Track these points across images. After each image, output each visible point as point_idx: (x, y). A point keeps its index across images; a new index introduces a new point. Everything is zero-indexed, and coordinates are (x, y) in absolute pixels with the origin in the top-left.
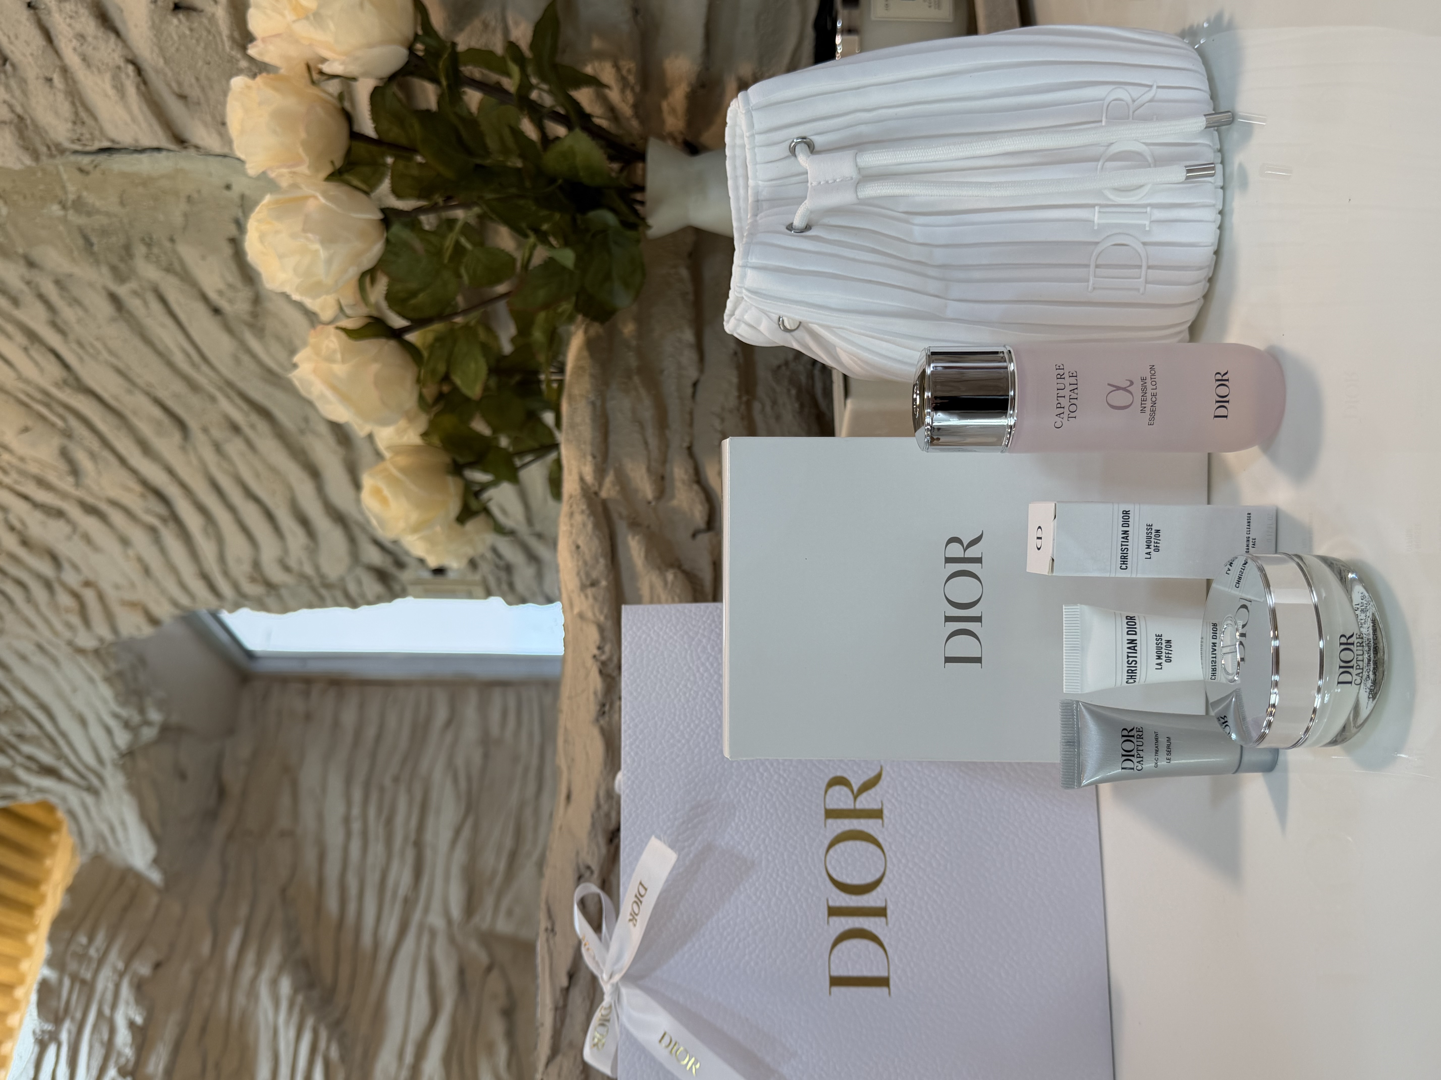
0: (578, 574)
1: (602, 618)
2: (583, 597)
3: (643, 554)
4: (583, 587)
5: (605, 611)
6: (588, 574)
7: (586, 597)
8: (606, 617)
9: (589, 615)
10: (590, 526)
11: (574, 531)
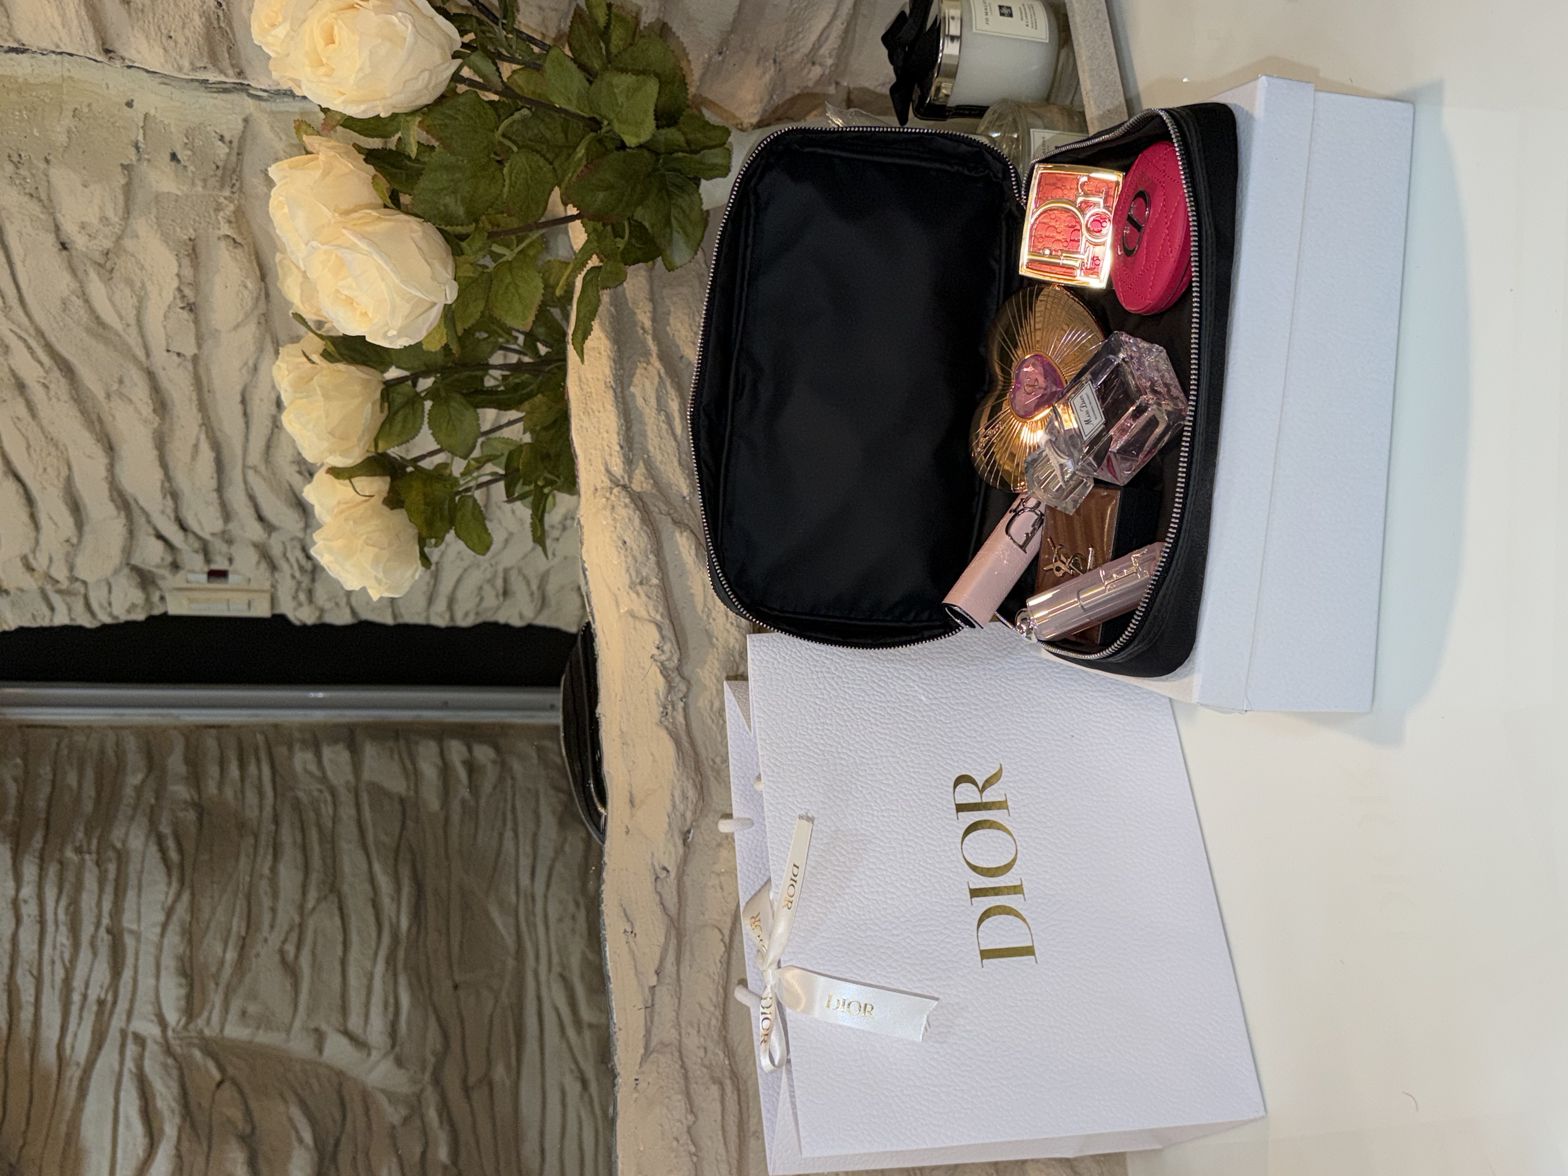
0: (628, 570)
1: (658, 617)
2: (634, 596)
3: (693, 552)
4: (632, 586)
5: (661, 609)
6: (638, 572)
7: (638, 594)
8: (662, 616)
9: (644, 614)
10: (637, 522)
11: (618, 525)
